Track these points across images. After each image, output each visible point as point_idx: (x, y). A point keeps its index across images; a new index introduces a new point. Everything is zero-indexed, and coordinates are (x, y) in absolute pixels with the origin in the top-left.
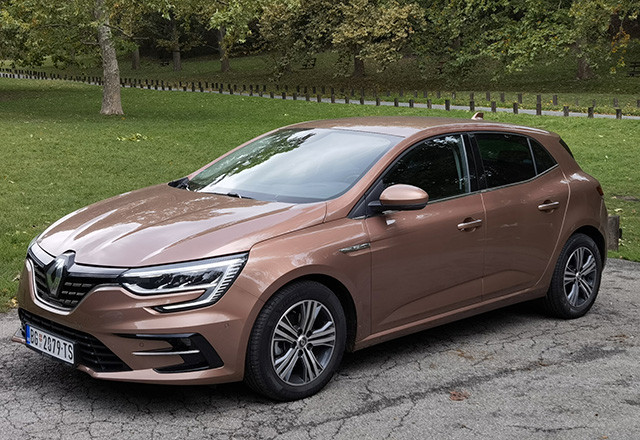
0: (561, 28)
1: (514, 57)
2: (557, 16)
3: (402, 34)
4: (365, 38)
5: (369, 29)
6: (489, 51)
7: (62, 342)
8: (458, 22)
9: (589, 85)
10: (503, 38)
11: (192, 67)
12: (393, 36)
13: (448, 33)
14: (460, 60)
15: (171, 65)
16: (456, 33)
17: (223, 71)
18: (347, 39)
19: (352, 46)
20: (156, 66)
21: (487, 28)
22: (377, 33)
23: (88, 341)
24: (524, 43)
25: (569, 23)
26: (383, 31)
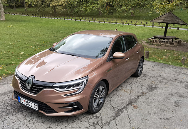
0: (96, 5)
1: (87, 10)
2: (95, 2)
3: (65, 5)
4: (57, 5)
5: (58, 3)
6: (82, 9)
7: (33, 104)
8: (76, 3)
9: (101, 16)
10: (85, 6)
11: (18, 10)
12: (63, 5)
13: (74, 5)
14: (76, 10)
15: (13, 9)
16: (75, 5)
17: (25, 11)
18: (53, 5)
19: (54, 7)
20: (10, 9)
21: (82, 4)
22: (60, 4)
23: (42, 104)
24: (89, 8)
25: (98, 4)
26: (61, 4)
